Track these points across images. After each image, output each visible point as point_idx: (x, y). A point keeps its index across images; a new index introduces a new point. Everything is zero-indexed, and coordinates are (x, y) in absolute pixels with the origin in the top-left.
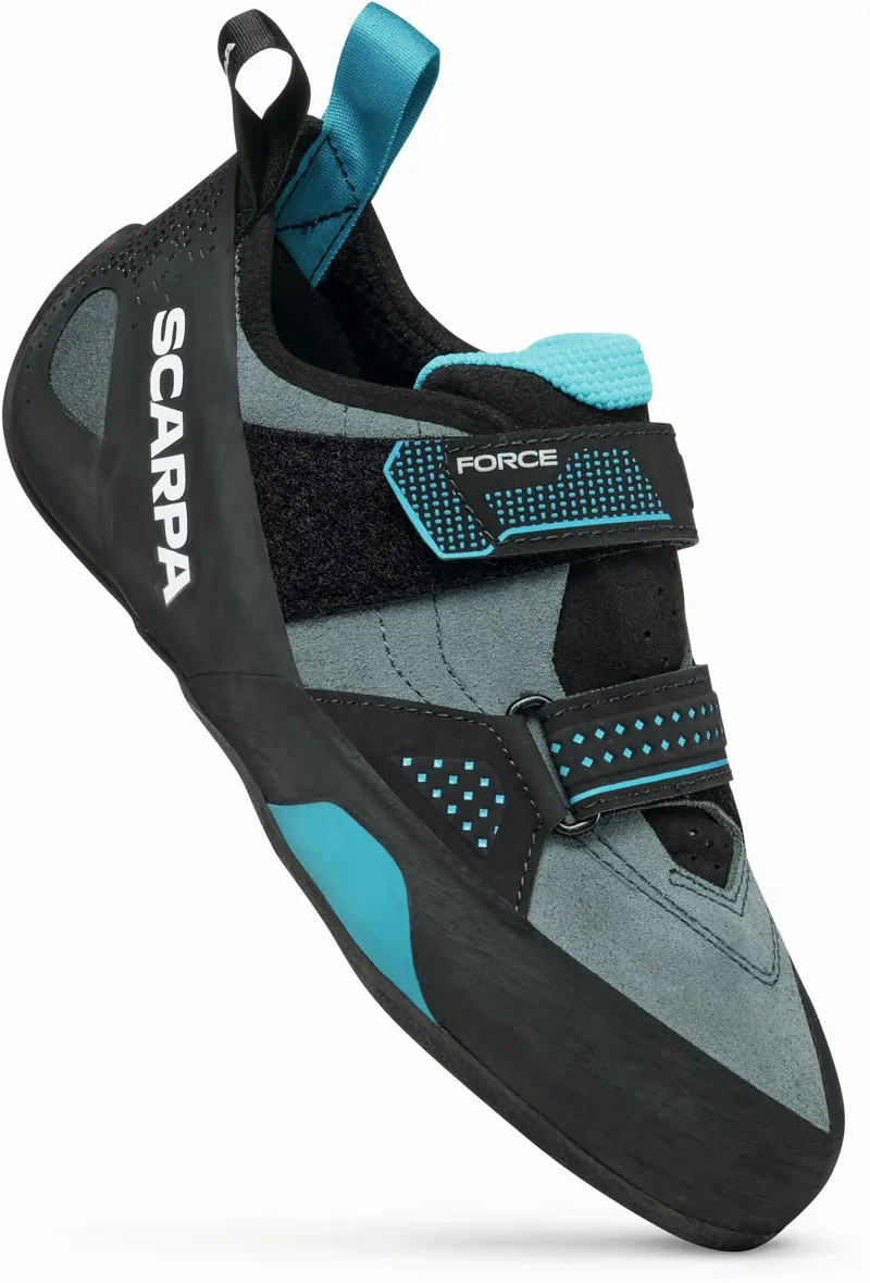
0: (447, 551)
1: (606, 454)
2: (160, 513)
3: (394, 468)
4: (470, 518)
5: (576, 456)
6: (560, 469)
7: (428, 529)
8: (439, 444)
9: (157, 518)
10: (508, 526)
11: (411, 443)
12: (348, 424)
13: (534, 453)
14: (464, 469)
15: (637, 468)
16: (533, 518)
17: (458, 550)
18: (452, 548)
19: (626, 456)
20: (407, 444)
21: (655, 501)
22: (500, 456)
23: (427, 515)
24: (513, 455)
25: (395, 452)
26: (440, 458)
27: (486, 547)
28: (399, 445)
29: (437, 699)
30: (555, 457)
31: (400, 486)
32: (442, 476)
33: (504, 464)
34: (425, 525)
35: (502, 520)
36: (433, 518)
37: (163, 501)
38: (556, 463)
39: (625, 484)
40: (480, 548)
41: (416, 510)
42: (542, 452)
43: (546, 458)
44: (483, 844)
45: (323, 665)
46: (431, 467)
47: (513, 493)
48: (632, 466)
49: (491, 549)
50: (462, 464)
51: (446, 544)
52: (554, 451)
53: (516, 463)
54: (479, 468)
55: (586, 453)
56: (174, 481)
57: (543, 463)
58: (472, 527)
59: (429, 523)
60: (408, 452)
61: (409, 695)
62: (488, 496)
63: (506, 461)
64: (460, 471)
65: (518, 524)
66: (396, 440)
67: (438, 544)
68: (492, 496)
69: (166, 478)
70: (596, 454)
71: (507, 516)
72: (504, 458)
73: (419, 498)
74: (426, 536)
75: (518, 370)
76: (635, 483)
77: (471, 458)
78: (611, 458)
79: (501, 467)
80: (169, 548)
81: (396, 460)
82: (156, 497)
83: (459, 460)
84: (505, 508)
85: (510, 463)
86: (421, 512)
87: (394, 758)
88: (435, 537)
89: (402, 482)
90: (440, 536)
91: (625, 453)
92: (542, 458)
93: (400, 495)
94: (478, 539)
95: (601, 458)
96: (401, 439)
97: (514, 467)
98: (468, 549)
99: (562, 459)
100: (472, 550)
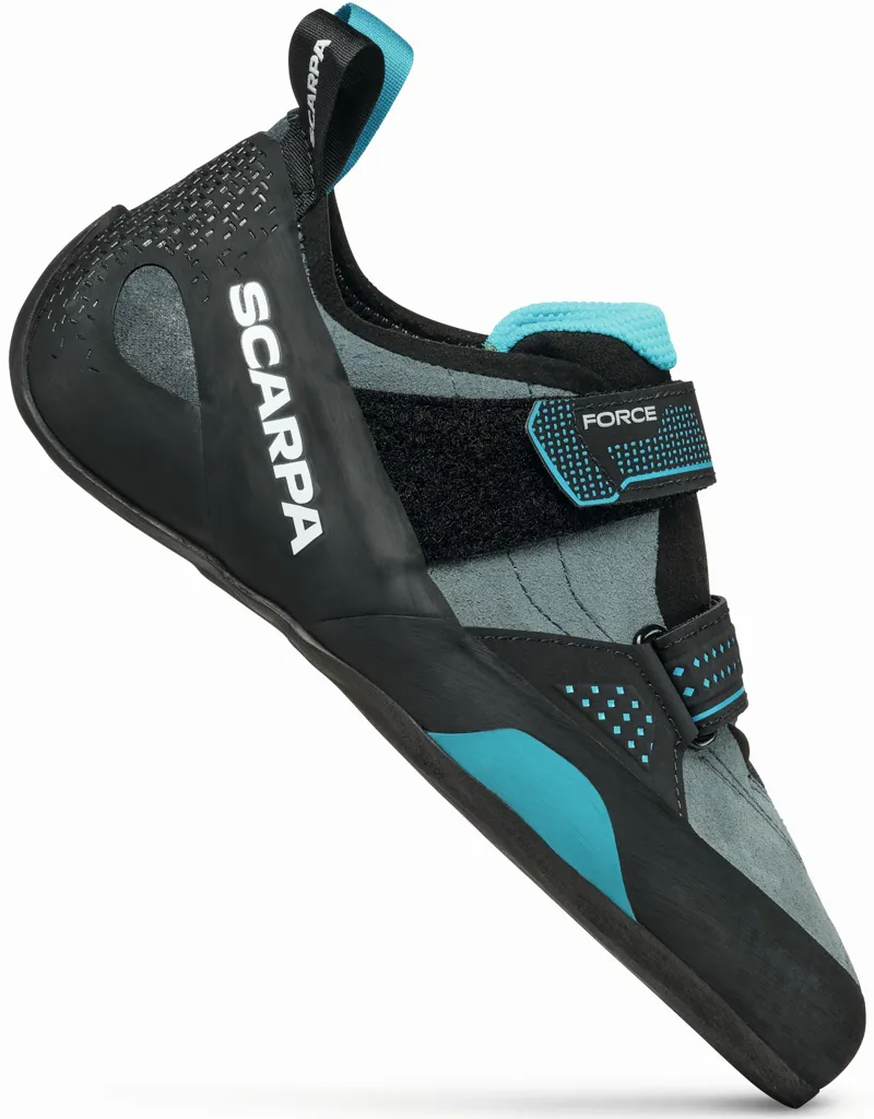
0: (583, 499)
1: (681, 410)
2: (279, 471)
3: (536, 426)
4: (597, 469)
5: (667, 412)
6: (659, 423)
7: (566, 480)
8: (568, 403)
9: (278, 476)
10: (627, 475)
11: (548, 403)
12: (457, 386)
13: (641, 409)
14: (589, 425)
16: (645, 468)
17: (592, 498)
18: (587, 496)
19: (691, 412)
20: (545, 404)
22: (617, 412)
23: (564, 467)
24: (627, 411)
25: (535, 411)
26: (569, 415)
27: (612, 495)
28: (538, 404)
29: (576, 631)
30: (654, 413)
31: (541, 442)
32: (572, 432)
33: (621, 420)
34: (563, 476)
35: (622, 470)
36: (568, 469)
37: (281, 460)
38: (655, 418)
40: (608, 495)
41: (554, 463)
42: (645, 408)
43: (650, 413)
44: (645, 759)
45: (471, 605)
46: (563, 424)
47: (629, 446)
49: (616, 496)
50: (587, 419)
51: (582, 492)
52: (653, 408)
53: (630, 419)
54: (601, 424)
56: (289, 441)
57: (649, 419)
58: (599, 477)
59: (565, 474)
60: (545, 411)
61: (551, 629)
62: (610, 449)
63: (622, 417)
64: (586, 427)
65: (635, 473)
66: (535, 399)
67: (576, 493)
68: (613, 448)
69: (281, 439)
70: (676, 409)
71: (625, 467)
72: (621, 415)
73: (556, 451)
74: (565, 485)
75: (605, 336)
77: (594, 415)
79: (619, 423)
80: (294, 503)
81: (537, 418)
82: (273, 457)
83: (585, 417)
84: (624, 459)
85: (625, 418)
86: (558, 464)
87: (559, 686)
88: (572, 486)
89: (542, 438)
90: (576, 485)
92: (647, 414)
93: (541, 448)
94: (606, 488)
96: (540, 399)
97: (629, 422)
98: (599, 497)
99: (660, 413)
100: (602, 497)
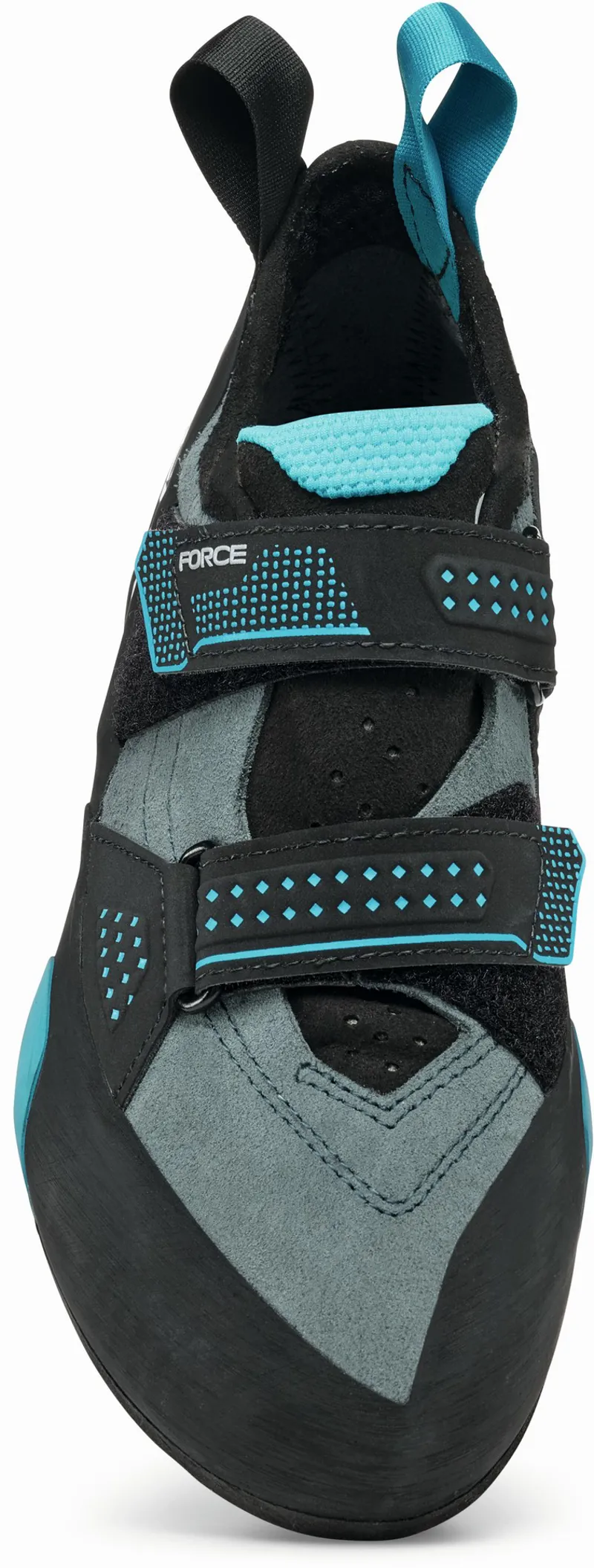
0: (159, 664)
1: (298, 552)
4: (180, 624)
5: (266, 552)
6: (246, 569)
7: (154, 637)
8: (172, 534)
10: (201, 636)
11: (153, 534)
13: (228, 548)
14: (184, 565)
15: (332, 570)
16: (217, 626)
17: (166, 663)
18: (163, 660)
19: (322, 556)
21: (348, 611)
22: (203, 551)
23: (156, 620)
24: (210, 550)
25: (143, 544)
26: (172, 552)
27: (183, 660)
29: (152, 841)
31: (143, 584)
32: (170, 574)
33: (204, 561)
34: (153, 632)
35: (198, 628)
36: (159, 623)
38: (244, 561)
39: (314, 589)
40: (179, 661)
41: (150, 613)
42: (234, 547)
43: (237, 554)
44: (115, 1016)
46: (164, 563)
47: (207, 596)
48: (326, 567)
49: (185, 663)
50: (182, 559)
51: (161, 655)
52: (245, 546)
53: (212, 560)
54: (191, 566)
55: (277, 550)
57: (233, 561)
58: (180, 636)
59: (155, 629)
60: (151, 544)
61: (140, 835)
62: (193, 600)
64: (181, 568)
65: (208, 634)
67: (156, 655)
70: (287, 551)
71: (201, 624)
72: (205, 555)
73: (154, 599)
74: (151, 645)
76: (326, 588)
77: (188, 554)
78: (304, 556)
79: (203, 565)
81: (143, 553)
83: (181, 555)
84: (201, 613)
85: (207, 558)
86: (153, 616)
88: (156, 645)
89: (145, 579)
90: (159, 645)
91: (322, 551)
92: (233, 554)
93: (142, 593)
94: (180, 651)
95: (292, 557)
97: (214, 564)
99: (252, 555)
100: (174, 662)
